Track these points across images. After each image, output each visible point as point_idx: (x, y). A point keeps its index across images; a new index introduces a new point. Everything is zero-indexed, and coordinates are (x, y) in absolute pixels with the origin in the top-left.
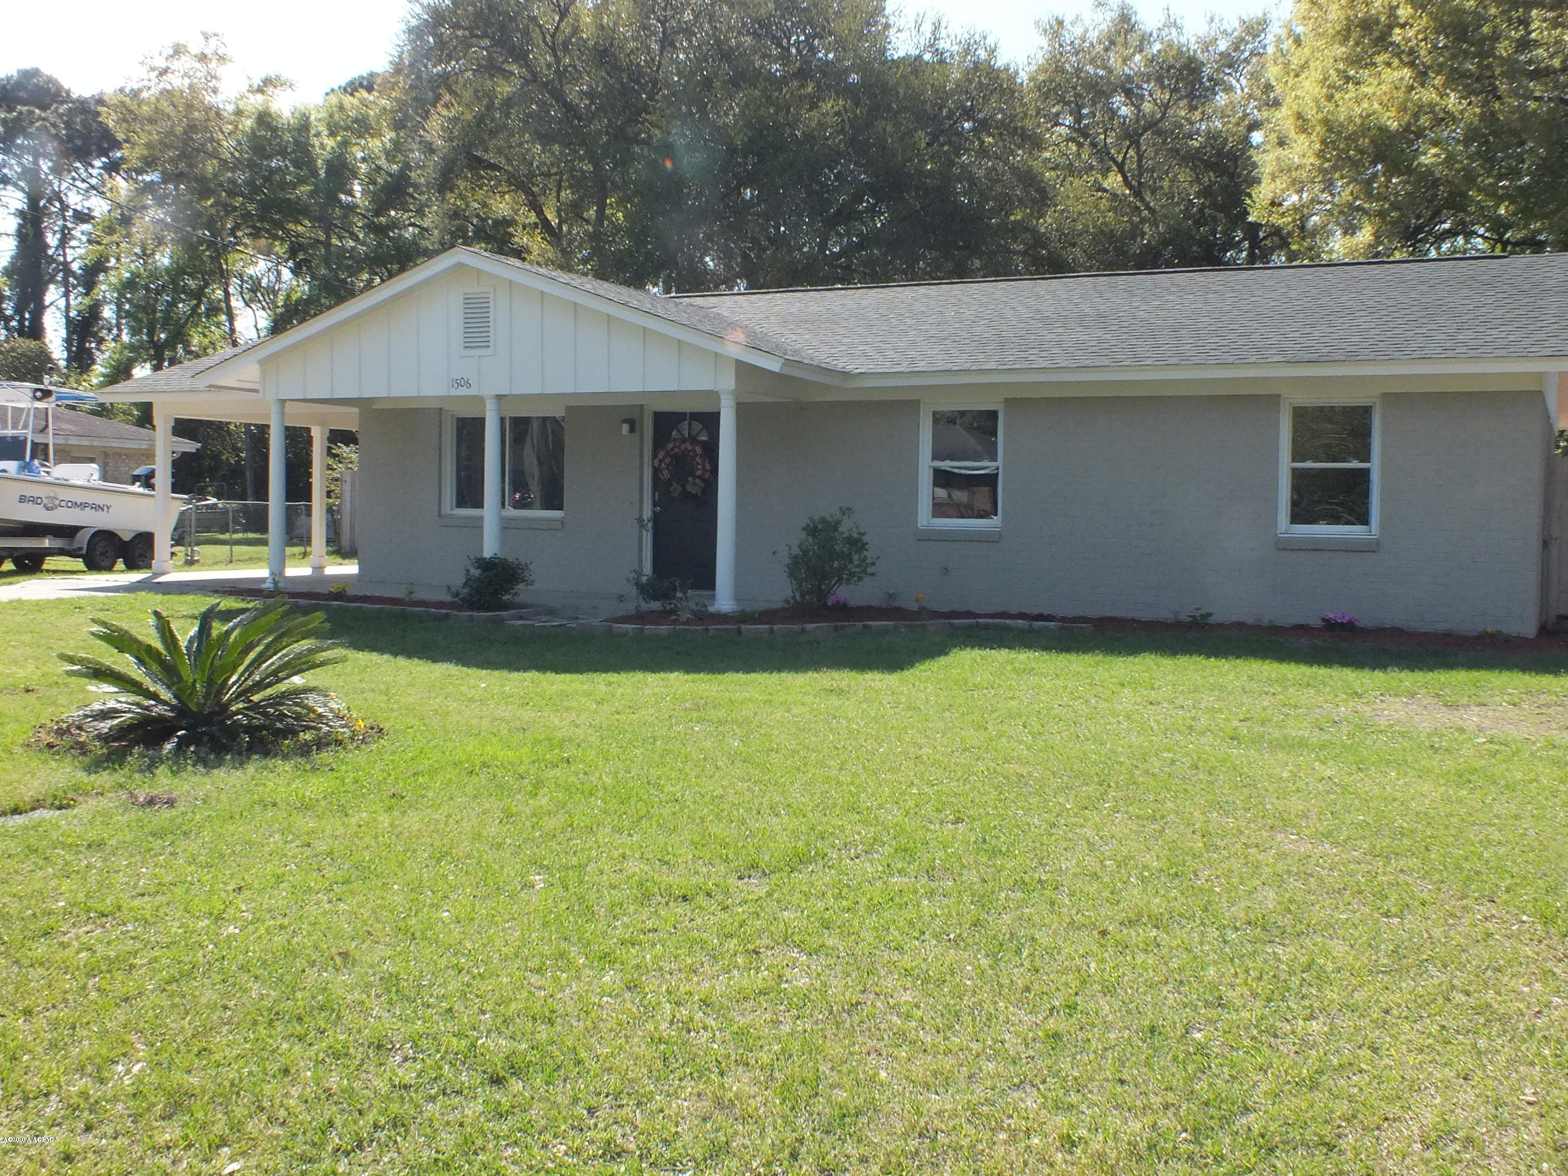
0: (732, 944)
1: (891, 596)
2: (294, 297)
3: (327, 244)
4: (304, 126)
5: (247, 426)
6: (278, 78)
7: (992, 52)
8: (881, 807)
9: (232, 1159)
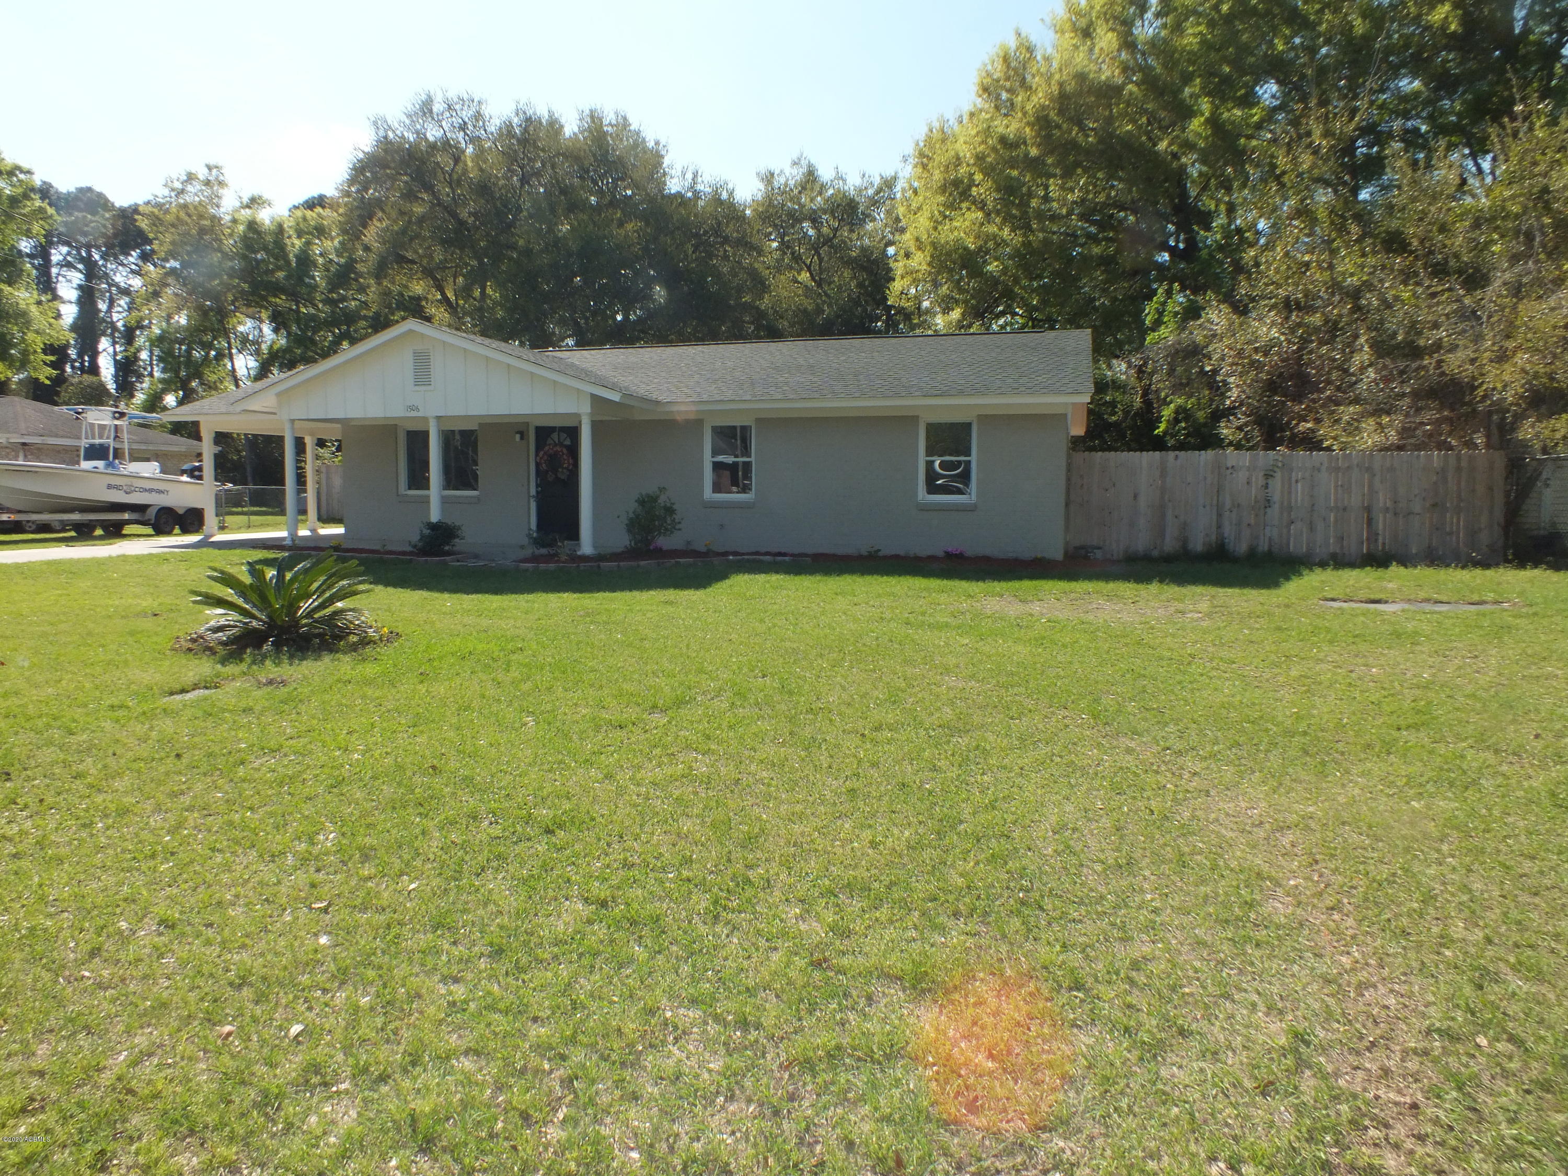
0: (657, 751)
1: (688, 543)
2: (275, 347)
3: (298, 311)
4: (280, 229)
5: (245, 435)
6: (260, 198)
7: (731, 194)
8: (718, 669)
9: (411, 882)
